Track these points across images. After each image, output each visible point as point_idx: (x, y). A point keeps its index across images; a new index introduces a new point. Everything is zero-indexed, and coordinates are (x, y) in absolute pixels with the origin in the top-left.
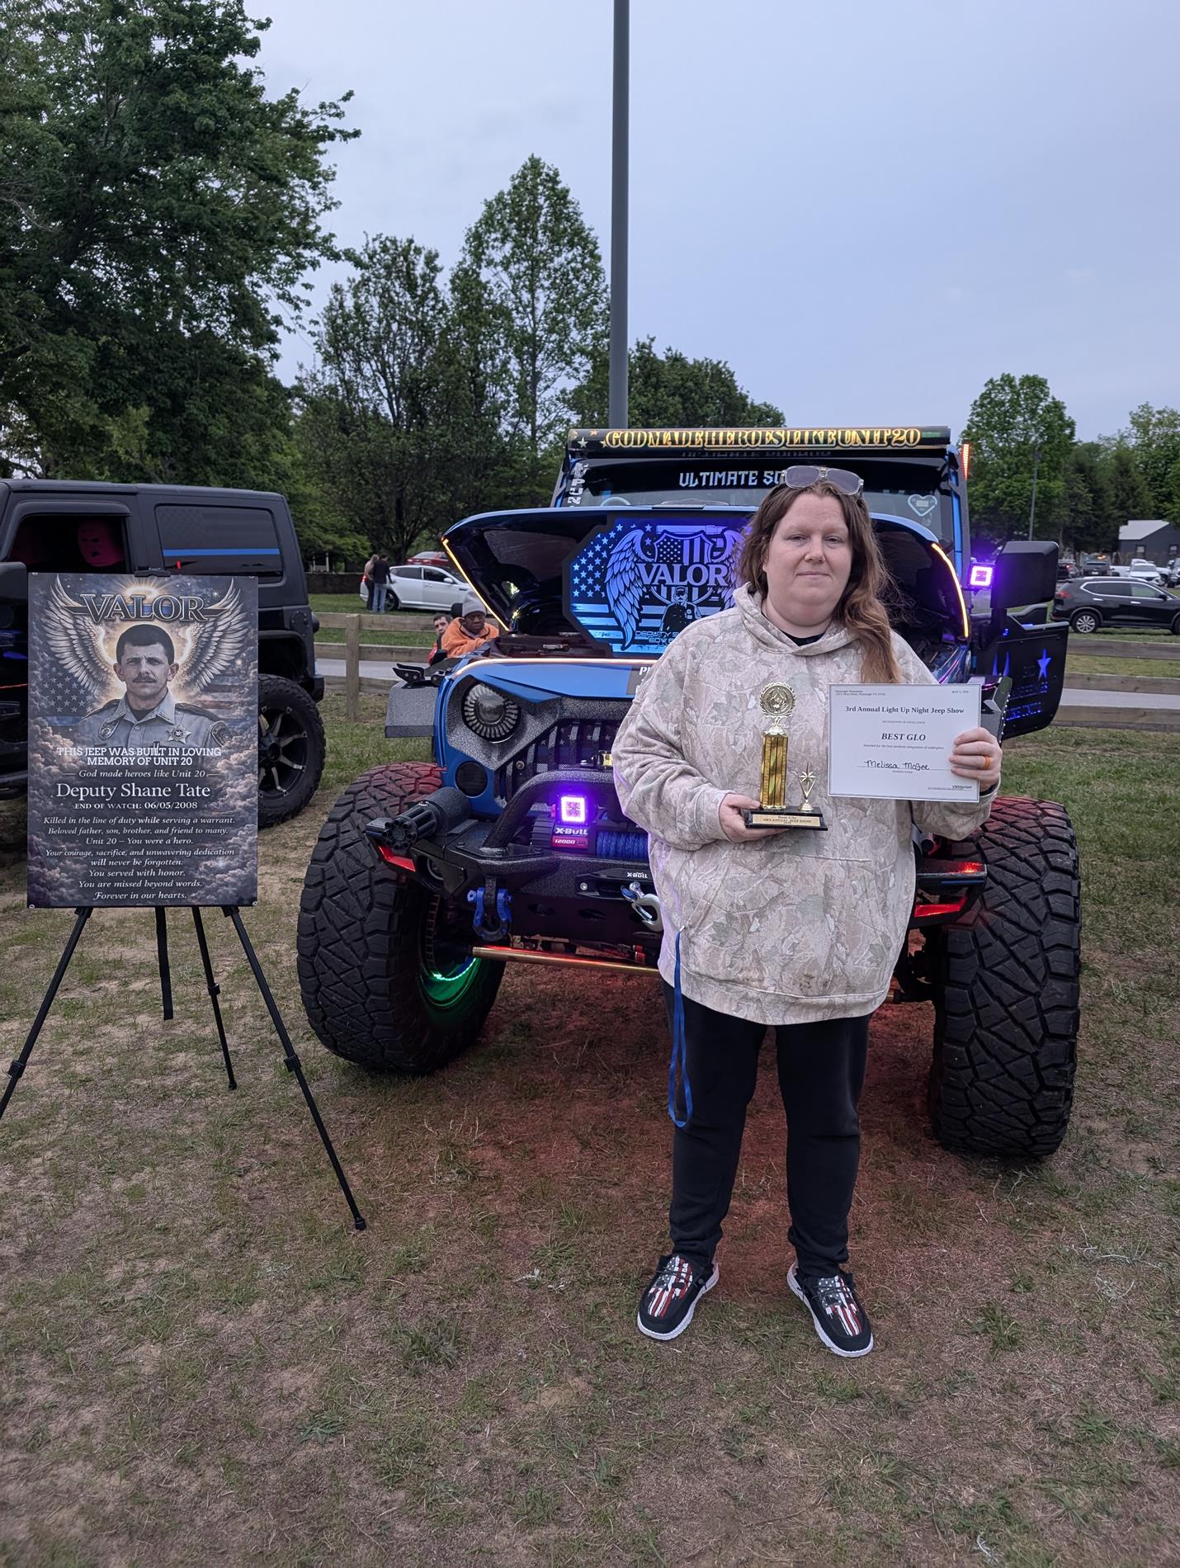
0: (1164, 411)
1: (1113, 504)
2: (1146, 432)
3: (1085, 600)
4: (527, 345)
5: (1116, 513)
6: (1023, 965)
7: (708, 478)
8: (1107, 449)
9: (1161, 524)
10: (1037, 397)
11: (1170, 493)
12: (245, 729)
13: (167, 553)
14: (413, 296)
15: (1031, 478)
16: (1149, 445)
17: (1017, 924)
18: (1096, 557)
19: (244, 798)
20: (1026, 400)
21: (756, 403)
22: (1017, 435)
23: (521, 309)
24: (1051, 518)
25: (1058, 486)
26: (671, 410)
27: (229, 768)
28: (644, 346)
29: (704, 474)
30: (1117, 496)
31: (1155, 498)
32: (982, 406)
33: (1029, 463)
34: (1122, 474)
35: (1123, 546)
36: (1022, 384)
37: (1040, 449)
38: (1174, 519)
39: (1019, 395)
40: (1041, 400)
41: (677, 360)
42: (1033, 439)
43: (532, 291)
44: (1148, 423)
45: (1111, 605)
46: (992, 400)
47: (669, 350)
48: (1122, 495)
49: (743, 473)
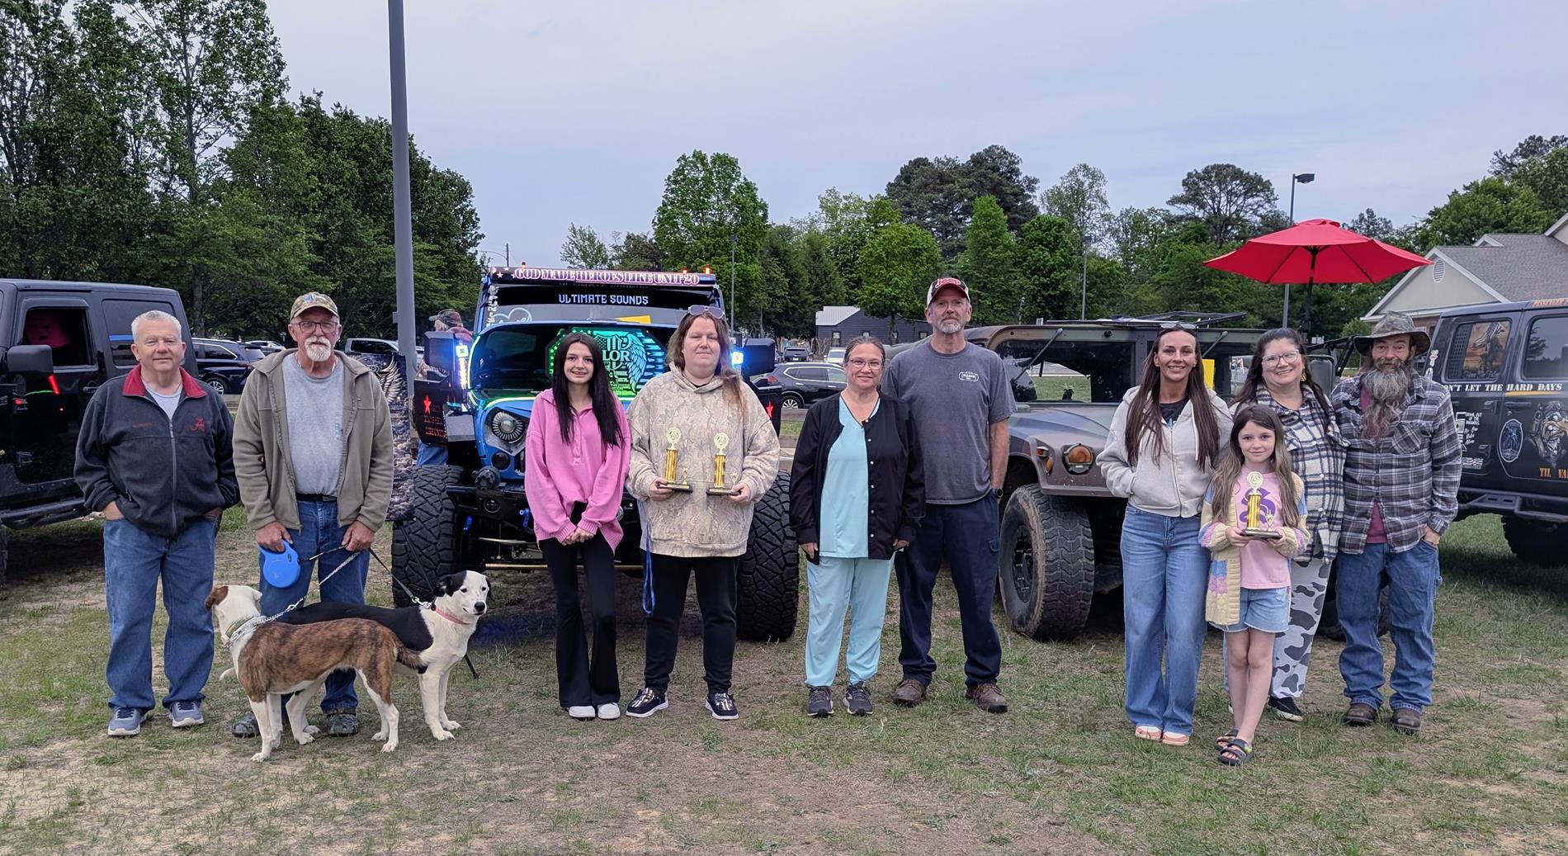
0: (850, 197)
1: (808, 289)
2: (834, 217)
3: (789, 384)
4: (178, 96)
5: (812, 299)
6: (774, 534)
7: (577, 298)
8: (799, 233)
9: (854, 310)
10: (730, 177)
11: (860, 280)
12: (404, 431)
13: (112, 338)
14: (34, 30)
15: (730, 260)
16: (838, 230)
17: (770, 517)
18: (796, 343)
19: (405, 466)
20: (719, 179)
21: (440, 169)
22: (712, 215)
23: (169, 53)
24: (751, 303)
25: (755, 269)
26: (347, 175)
27: (397, 451)
28: (309, 101)
29: (574, 296)
30: (811, 281)
31: (846, 284)
32: (675, 182)
33: (726, 245)
34: (814, 258)
35: (820, 331)
36: (714, 162)
37: (735, 231)
38: (864, 305)
39: (711, 173)
40: (734, 180)
41: (347, 118)
42: (728, 219)
43: (183, 33)
44: (836, 207)
45: (812, 389)
46: (685, 176)
47: (338, 106)
48: (816, 280)
49: (598, 296)
